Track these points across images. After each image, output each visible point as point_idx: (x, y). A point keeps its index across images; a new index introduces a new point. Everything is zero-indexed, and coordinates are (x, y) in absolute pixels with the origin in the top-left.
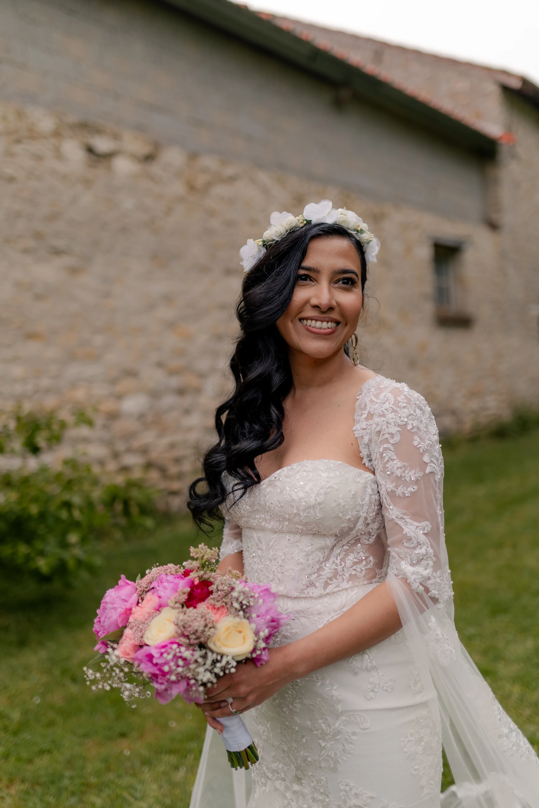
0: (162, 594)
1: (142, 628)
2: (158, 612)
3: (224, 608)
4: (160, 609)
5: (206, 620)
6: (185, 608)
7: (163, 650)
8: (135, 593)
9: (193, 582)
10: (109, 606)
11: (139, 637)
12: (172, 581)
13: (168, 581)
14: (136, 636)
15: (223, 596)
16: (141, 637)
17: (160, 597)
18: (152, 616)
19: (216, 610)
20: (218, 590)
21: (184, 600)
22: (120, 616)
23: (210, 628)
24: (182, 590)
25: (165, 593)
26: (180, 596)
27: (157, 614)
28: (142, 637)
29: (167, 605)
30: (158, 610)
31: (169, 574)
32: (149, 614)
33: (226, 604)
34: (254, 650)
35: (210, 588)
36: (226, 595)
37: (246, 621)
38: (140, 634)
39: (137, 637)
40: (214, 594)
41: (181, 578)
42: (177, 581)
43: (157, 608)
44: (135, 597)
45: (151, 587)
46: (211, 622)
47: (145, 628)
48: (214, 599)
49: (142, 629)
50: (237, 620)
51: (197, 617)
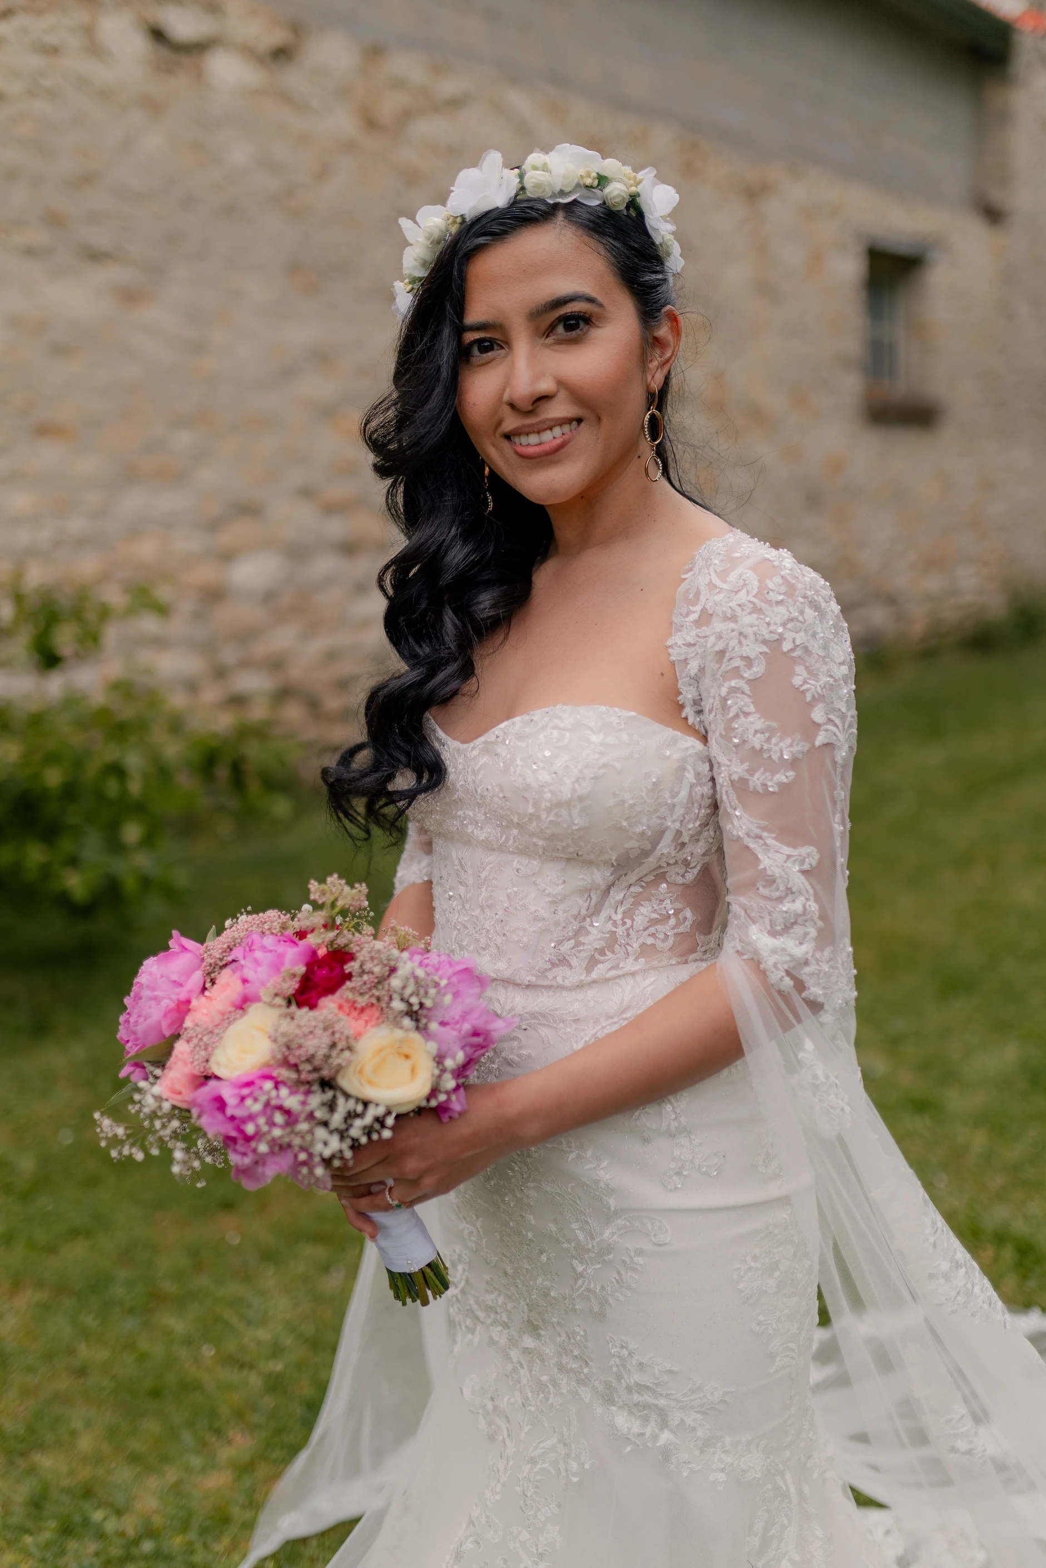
0: (249, 974)
1: (208, 1042)
2: (241, 1012)
3: (374, 1009)
4: (244, 1006)
5: (333, 1033)
6: (294, 1007)
7: (245, 1091)
8: (198, 968)
9: (314, 953)
10: (146, 993)
11: (200, 1060)
12: (272, 948)
13: (264, 949)
14: (197, 1057)
15: (373, 984)
16: (204, 1060)
17: (245, 981)
18: (228, 1018)
19: (357, 1012)
20: (363, 972)
21: (291, 991)
22: (165, 1015)
23: (342, 1050)
24: (289, 970)
25: (256, 972)
26: (284, 980)
27: (238, 1016)
28: (207, 1061)
29: (257, 999)
30: (241, 1008)
31: (268, 932)
32: (223, 1014)
33: (379, 999)
34: (434, 1092)
35: (348, 968)
36: (379, 982)
37: (416, 1036)
38: (203, 1053)
39: (198, 1060)
40: (354, 979)
41: (293, 942)
42: (281, 948)
43: (238, 1002)
44: (197, 978)
45: (230, 959)
46: (343, 1038)
47: (214, 1043)
48: (353, 989)
49: (208, 1045)
50: (399, 1033)
51: (315, 1027)
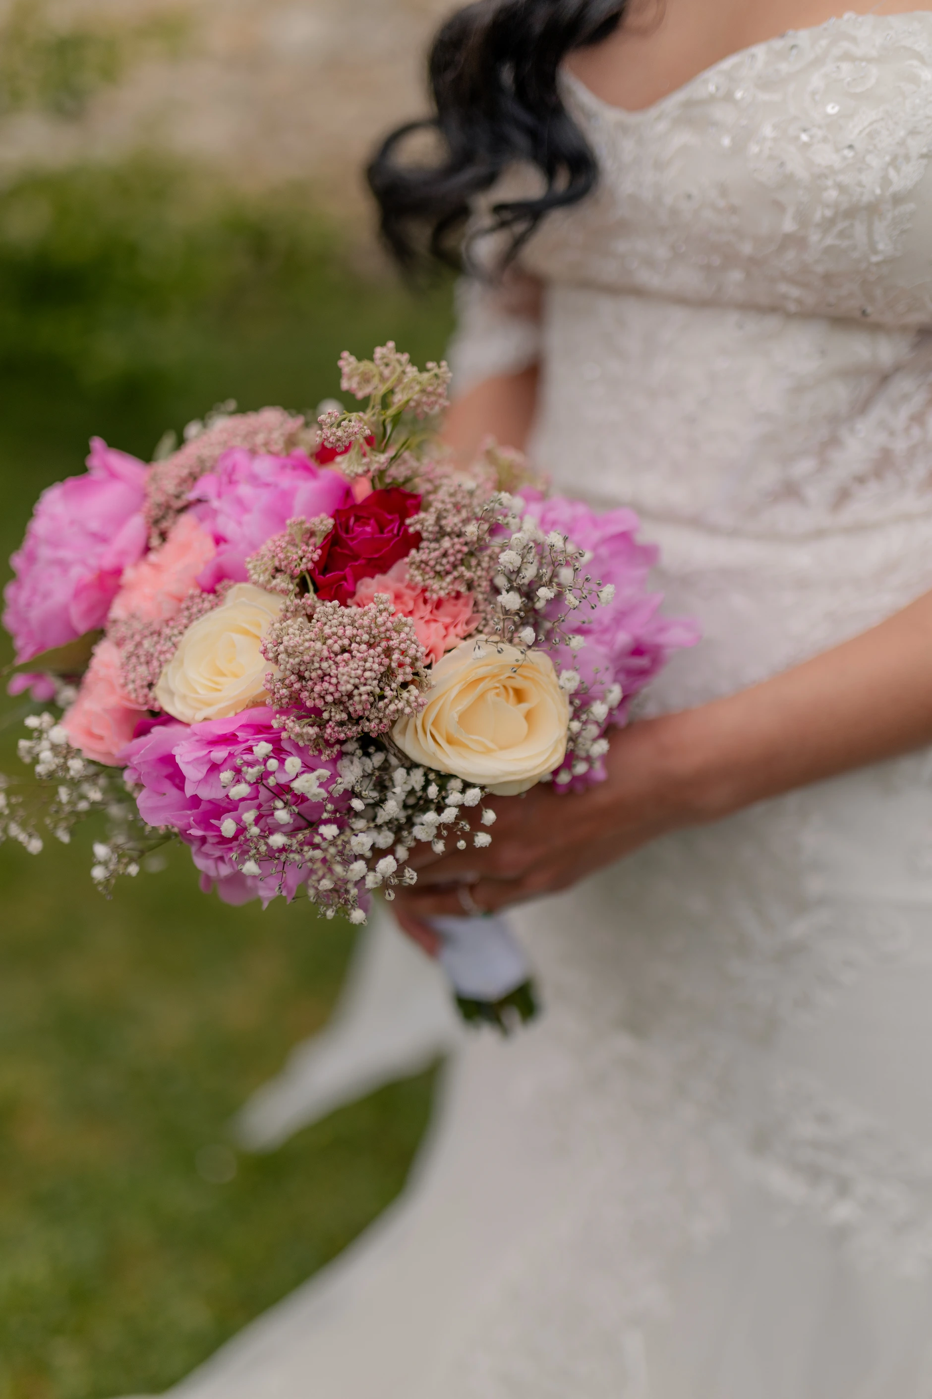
0: (228, 526)
1: (152, 650)
2: (211, 597)
3: (461, 601)
4: (218, 587)
5: (388, 652)
6: (311, 597)
7: (219, 754)
8: (136, 510)
9: (347, 492)
10: (45, 553)
11: (139, 683)
12: (270, 479)
13: (254, 479)
14: (132, 676)
15: (459, 556)
16: (145, 683)
17: (219, 540)
18: (188, 608)
19: (429, 607)
20: (441, 533)
21: (306, 565)
22: (78, 593)
23: (404, 685)
24: (302, 523)
25: (240, 523)
26: (292, 543)
27: (207, 605)
28: (150, 685)
29: (243, 577)
30: (212, 591)
31: (262, 450)
32: (180, 600)
33: (470, 586)
34: (570, 759)
35: (413, 523)
36: (471, 554)
37: (540, 658)
38: (143, 670)
39: (134, 681)
40: (424, 544)
41: (307, 468)
42: (286, 481)
43: (207, 581)
44: (135, 527)
45: (192, 496)
46: (408, 660)
47: (162, 653)
48: (422, 565)
49: (152, 655)
50: (512, 653)
51: (352, 639)
